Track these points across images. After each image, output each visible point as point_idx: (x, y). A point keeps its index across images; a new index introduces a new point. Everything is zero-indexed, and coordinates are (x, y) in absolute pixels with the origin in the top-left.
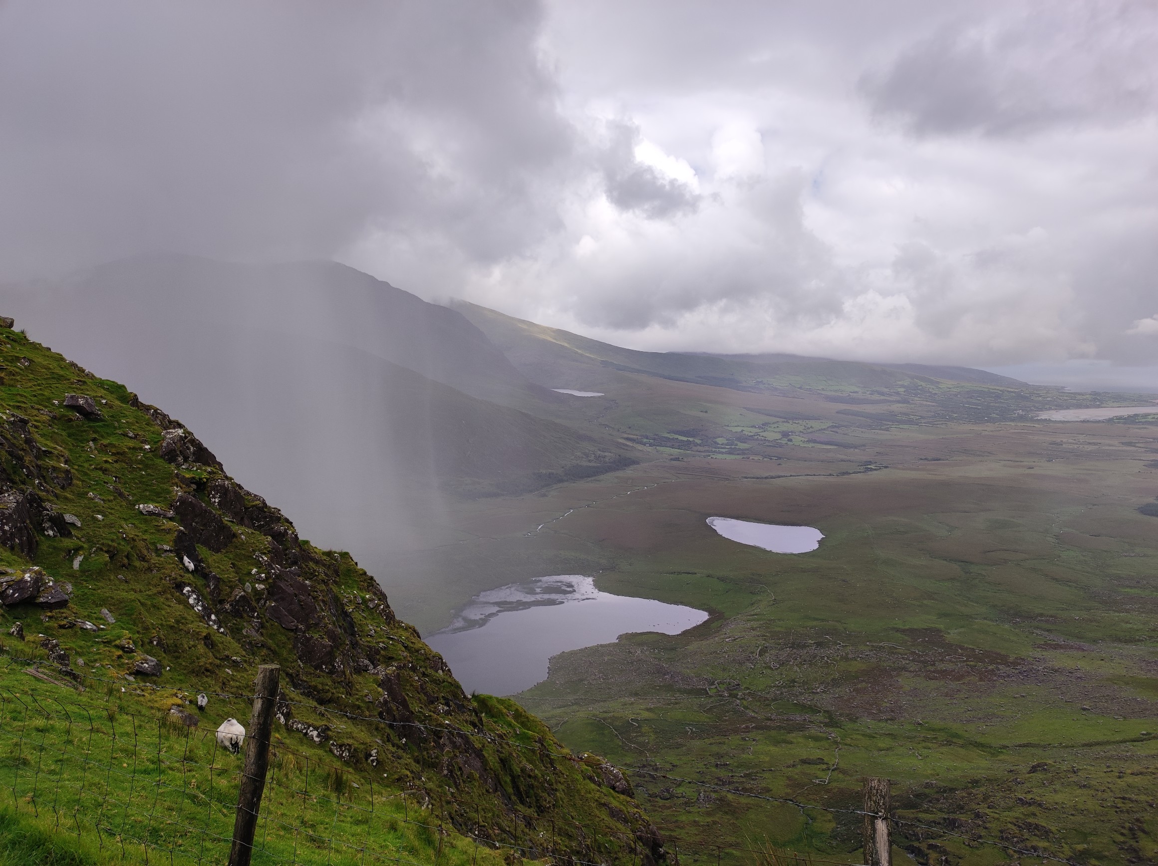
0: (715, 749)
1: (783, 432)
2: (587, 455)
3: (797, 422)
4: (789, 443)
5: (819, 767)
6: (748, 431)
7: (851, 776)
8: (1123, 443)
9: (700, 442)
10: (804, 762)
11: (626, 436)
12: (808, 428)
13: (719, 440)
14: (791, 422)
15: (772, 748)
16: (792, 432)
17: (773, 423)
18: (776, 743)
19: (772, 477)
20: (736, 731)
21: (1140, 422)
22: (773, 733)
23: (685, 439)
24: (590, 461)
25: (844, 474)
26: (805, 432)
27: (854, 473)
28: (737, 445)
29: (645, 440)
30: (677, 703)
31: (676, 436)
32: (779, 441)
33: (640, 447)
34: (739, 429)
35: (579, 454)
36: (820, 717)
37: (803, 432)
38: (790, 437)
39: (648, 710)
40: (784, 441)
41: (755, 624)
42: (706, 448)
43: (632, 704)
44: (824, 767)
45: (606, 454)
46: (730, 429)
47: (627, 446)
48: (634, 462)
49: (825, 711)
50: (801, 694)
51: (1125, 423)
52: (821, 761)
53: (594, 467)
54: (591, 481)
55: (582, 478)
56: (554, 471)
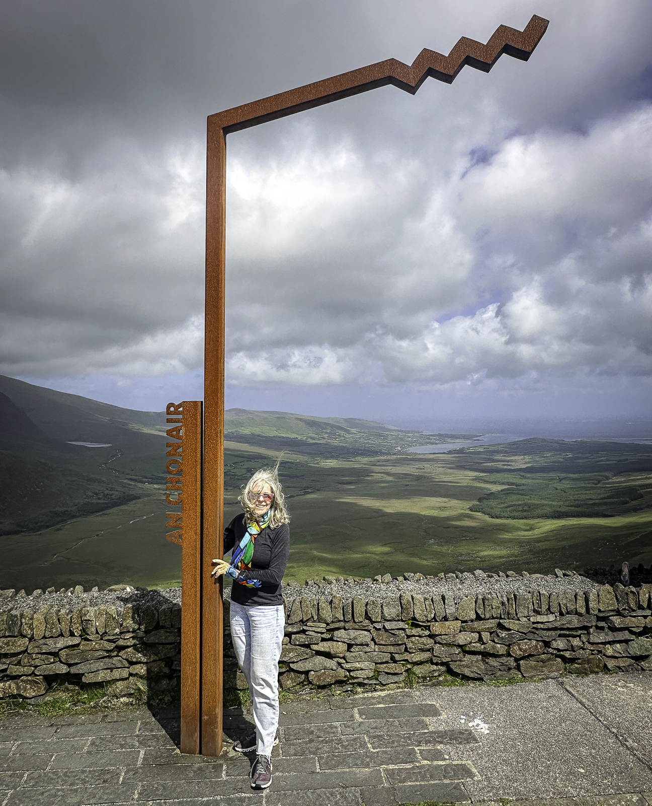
1: (248, 468)
2: (97, 494)
11: (128, 476)
21: (465, 452)
24: (99, 499)
27: (297, 496)
29: (144, 480)
33: (140, 485)
35: (90, 494)
45: (113, 492)
47: (130, 485)
48: (137, 497)
51: (458, 454)
53: (103, 503)
54: (100, 516)
55: (93, 513)
56: (69, 509)
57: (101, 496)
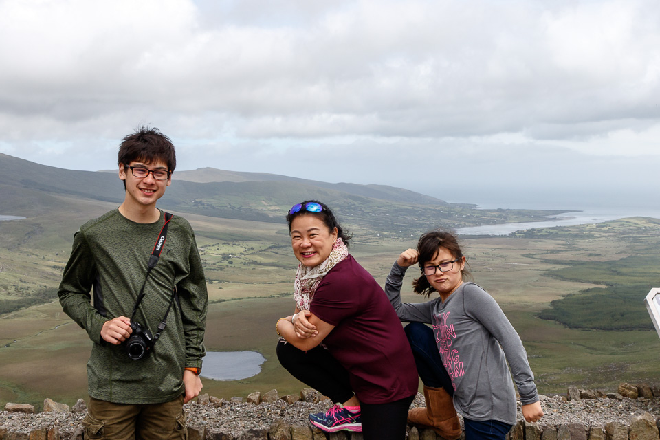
1: (224, 254)
2: (6, 289)
3: (237, 243)
4: (230, 265)
8: (523, 256)
12: (249, 250)
14: (231, 243)
16: (232, 254)
17: (213, 245)
21: (536, 236)
24: (9, 295)
25: (284, 294)
26: (245, 253)
32: (220, 264)
37: (243, 254)
38: (230, 260)
40: (225, 263)
45: (29, 285)
51: (525, 237)
53: (14, 302)
54: (10, 318)
57: (12, 290)
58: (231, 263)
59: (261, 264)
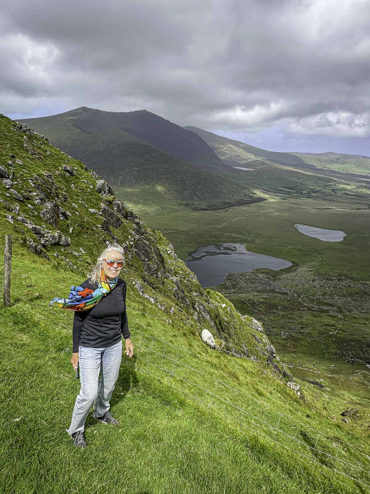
0: (290, 316)
2: (246, 195)
5: (332, 327)
6: (317, 188)
7: (346, 332)
9: (295, 192)
10: (326, 325)
11: (262, 188)
13: (304, 192)
15: (313, 318)
18: (315, 317)
19: (326, 209)
20: (299, 310)
22: (315, 312)
23: (289, 190)
24: (247, 198)
25: (359, 209)
27: (364, 209)
28: (311, 194)
29: (271, 190)
30: (275, 297)
31: (285, 189)
32: (330, 193)
33: (269, 193)
34: (313, 187)
35: (242, 195)
36: (335, 308)
39: (262, 298)
40: (333, 193)
41: (312, 269)
42: (298, 195)
43: (257, 295)
44: (335, 328)
45: (254, 195)
46: (308, 187)
48: (266, 199)
49: (338, 306)
50: (328, 299)
52: (334, 325)
53: (248, 200)
54: (247, 206)
55: (243, 205)
56: (232, 201)
58: (336, 193)
59: (349, 195)
